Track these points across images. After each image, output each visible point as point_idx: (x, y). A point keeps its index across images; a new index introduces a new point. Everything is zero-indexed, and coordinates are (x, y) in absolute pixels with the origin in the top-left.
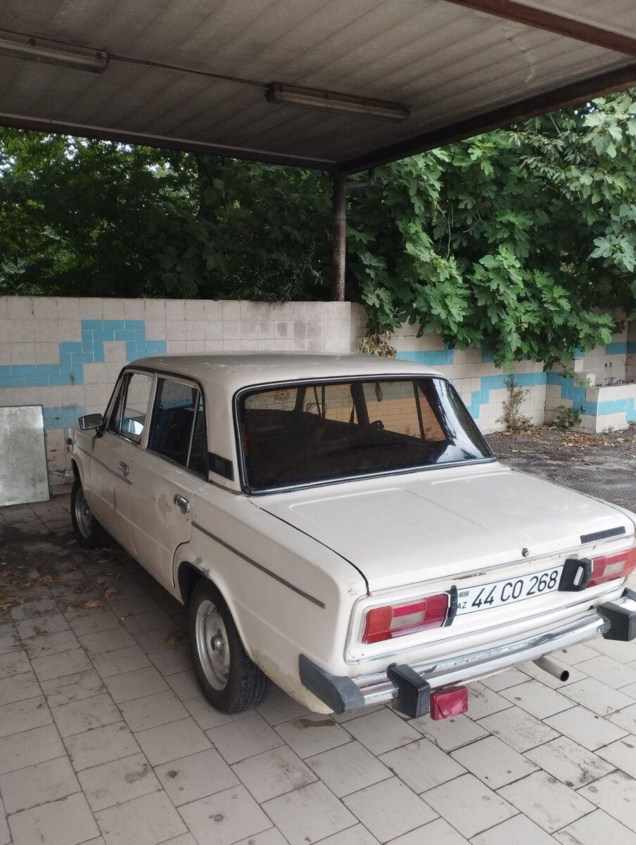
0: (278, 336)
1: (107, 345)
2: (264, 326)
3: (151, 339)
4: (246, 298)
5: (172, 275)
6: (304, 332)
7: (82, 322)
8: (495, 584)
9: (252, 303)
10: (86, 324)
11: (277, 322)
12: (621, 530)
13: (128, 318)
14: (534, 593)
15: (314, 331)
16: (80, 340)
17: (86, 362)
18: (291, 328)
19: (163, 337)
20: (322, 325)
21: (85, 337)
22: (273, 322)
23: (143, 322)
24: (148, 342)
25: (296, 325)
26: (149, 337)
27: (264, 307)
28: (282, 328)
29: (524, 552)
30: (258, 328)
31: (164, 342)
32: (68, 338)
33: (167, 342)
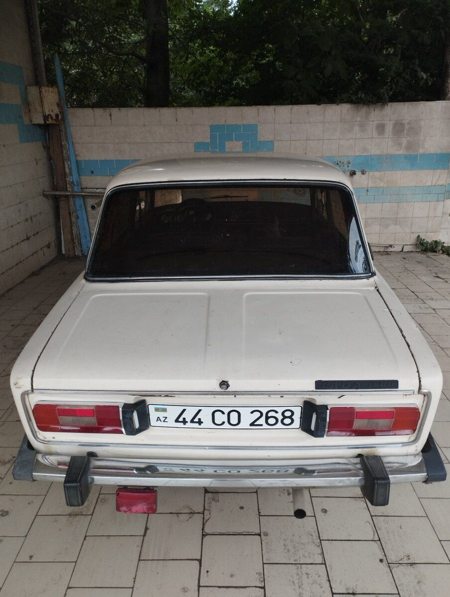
0: (375, 134)
1: (228, 144)
2: (362, 126)
3: (262, 139)
4: (347, 102)
5: (292, 82)
6: (402, 131)
7: (210, 126)
8: (200, 408)
9: (353, 105)
10: (213, 128)
11: (375, 123)
12: (392, 385)
13: (245, 122)
14: (261, 425)
15: (414, 130)
16: (209, 141)
18: (389, 128)
19: (271, 138)
20: (423, 124)
21: (213, 137)
22: (371, 123)
23: (256, 126)
24: (260, 142)
25: (395, 125)
26: (261, 138)
27: (364, 110)
28: (381, 128)
29: (224, 384)
30: (357, 128)
31: (272, 142)
32: (200, 139)
33: (275, 142)
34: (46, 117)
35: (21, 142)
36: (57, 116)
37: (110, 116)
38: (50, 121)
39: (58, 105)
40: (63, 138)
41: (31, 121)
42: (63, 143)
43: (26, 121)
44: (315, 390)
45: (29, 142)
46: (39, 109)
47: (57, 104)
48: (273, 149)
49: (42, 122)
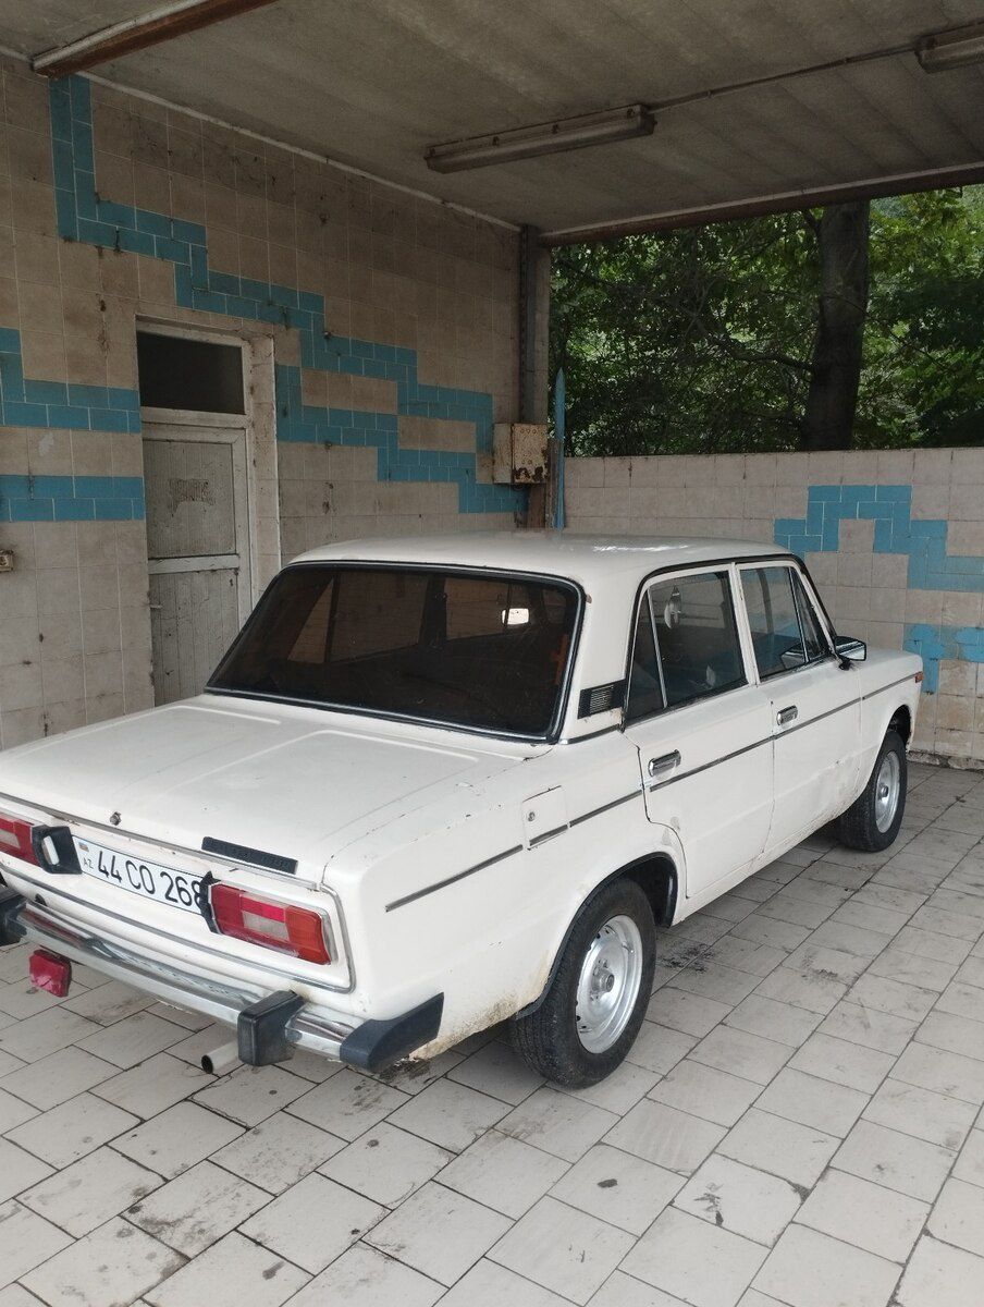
1: (843, 525)
3: (920, 516)
7: (809, 488)
10: (816, 493)
12: (287, 865)
13: (882, 482)
16: (804, 516)
17: (810, 550)
19: (941, 514)
21: (813, 511)
23: (907, 489)
24: (916, 522)
26: (916, 514)
29: (116, 819)
31: (943, 524)
32: (787, 513)
33: (948, 522)
34: (515, 473)
35: (462, 510)
36: (539, 470)
37: (630, 470)
38: (522, 479)
39: (545, 453)
40: (549, 507)
41: (493, 479)
42: (547, 515)
43: (482, 477)
44: (200, 849)
45: (481, 511)
46: (507, 459)
47: (543, 452)
48: (946, 537)
49: (508, 480)
